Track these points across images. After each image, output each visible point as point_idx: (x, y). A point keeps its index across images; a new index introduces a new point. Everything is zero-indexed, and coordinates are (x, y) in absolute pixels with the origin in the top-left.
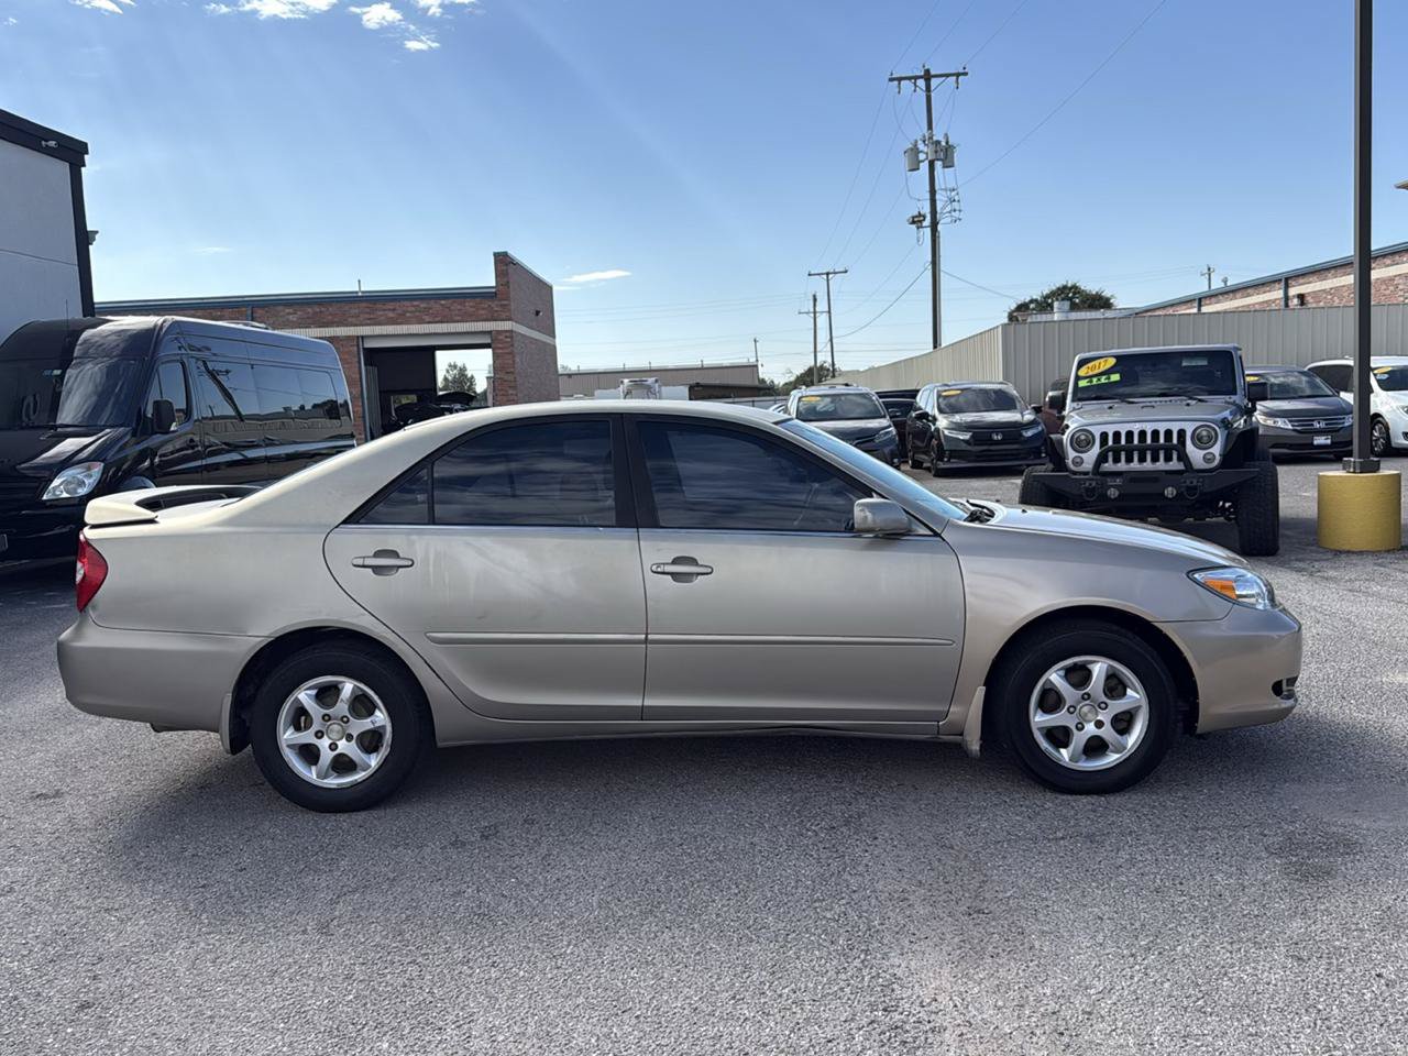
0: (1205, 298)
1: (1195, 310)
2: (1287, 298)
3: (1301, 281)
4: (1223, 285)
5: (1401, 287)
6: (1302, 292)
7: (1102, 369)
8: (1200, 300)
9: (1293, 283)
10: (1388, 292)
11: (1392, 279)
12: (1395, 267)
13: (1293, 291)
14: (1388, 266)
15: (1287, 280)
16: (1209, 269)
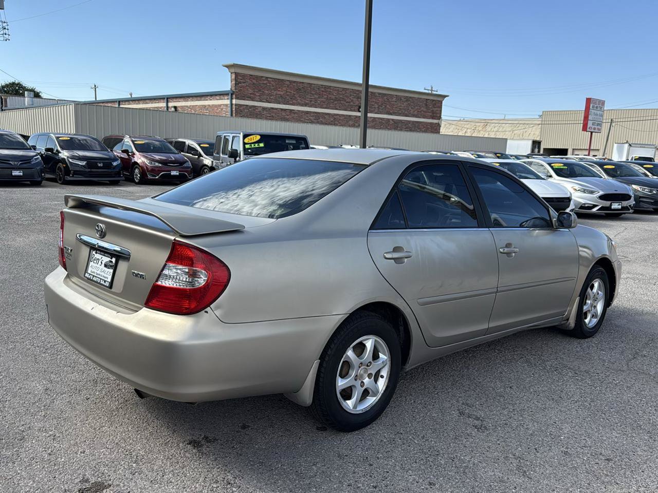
0: (122, 101)
1: (117, 106)
2: (168, 107)
3: (175, 100)
4: (130, 97)
5: (224, 110)
6: (176, 105)
7: (255, 140)
8: (120, 102)
9: (171, 101)
10: (218, 111)
11: (220, 106)
12: (221, 101)
13: (170, 104)
14: (217, 100)
15: (168, 99)
16: (95, 86)
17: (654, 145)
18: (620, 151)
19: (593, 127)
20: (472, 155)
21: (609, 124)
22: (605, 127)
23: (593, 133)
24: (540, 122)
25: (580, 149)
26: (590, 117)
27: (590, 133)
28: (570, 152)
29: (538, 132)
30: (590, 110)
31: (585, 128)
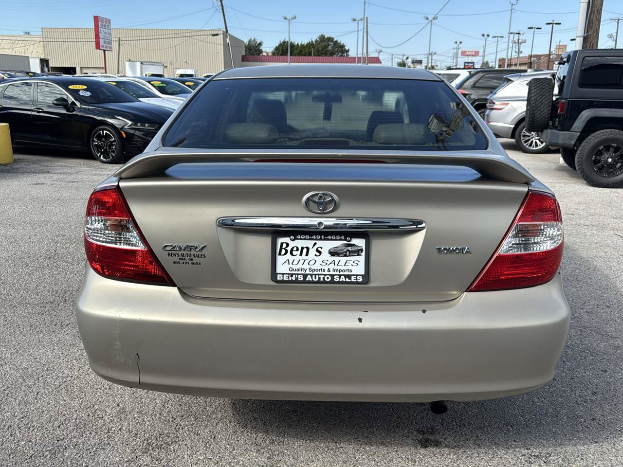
17: (161, 63)
18: (133, 69)
19: (105, 45)
20: (3, 74)
21: (117, 42)
22: (115, 45)
23: (106, 52)
24: (41, 40)
25: (88, 68)
26: (101, 36)
27: (103, 51)
28: (78, 70)
29: (41, 49)
30: (100, 28)
31: (98, 47)
